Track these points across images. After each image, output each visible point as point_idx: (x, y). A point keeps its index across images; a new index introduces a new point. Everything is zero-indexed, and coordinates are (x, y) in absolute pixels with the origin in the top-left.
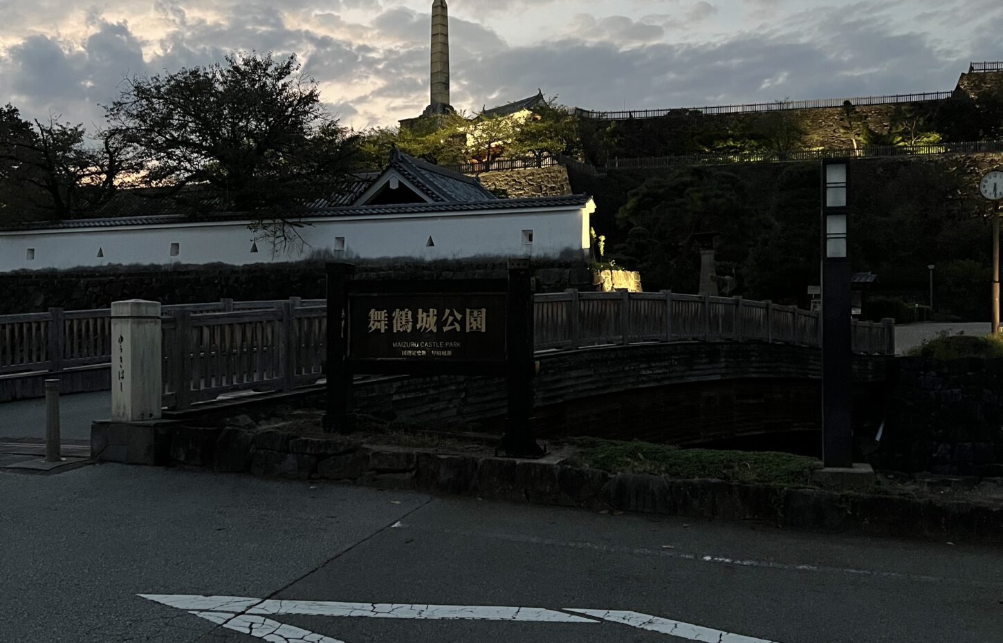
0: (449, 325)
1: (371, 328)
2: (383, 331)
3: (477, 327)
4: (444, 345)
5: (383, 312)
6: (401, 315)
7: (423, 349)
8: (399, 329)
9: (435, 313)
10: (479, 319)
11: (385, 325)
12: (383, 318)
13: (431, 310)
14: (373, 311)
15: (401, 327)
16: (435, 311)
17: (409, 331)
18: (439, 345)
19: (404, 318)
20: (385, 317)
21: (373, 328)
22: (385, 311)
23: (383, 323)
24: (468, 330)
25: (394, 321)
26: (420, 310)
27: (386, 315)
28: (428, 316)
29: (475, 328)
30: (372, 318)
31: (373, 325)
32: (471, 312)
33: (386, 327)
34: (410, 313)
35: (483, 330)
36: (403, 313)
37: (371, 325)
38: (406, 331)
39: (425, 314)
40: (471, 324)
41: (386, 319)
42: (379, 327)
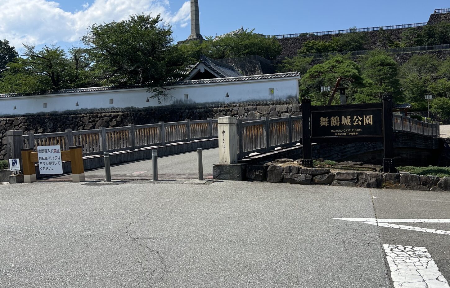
0: (356, 122)
1: (321, 125)
2: (326, 126)
3: (369, 123)
4: (354, 130)
5: (326, 118)
6: (335, 119)
7: (345, 132)
8: (333, 125)
9: (350, 118)
10: (369, 120)
11: (328, 123)
12: (326, 121)
13: (348, 117)
14: (322, 118)
15: (334, 124)
16: (350, 117)
17: (338, 125)
18: (352, 130)
19: (336, 120)
20: (327, 120)
21: (322, 125)
22: (327, 118)
23: (326, 122)
24: (365, 124)
25: (332, 122)
26: (343, 117)
27: (328, 119)
28: (347, 119)
29: (368, 123)
30: (321, 121)
31: (322, 123)
32: (366, 117)
33: (328, 124)
34: (338, 118)
35: (372, 124)
36: (335, 118)
37: (321, 123)
38: (337, 125)
39: (345, 118)
40: (366, 121)
41: (328, 121)
42: (325, 124)
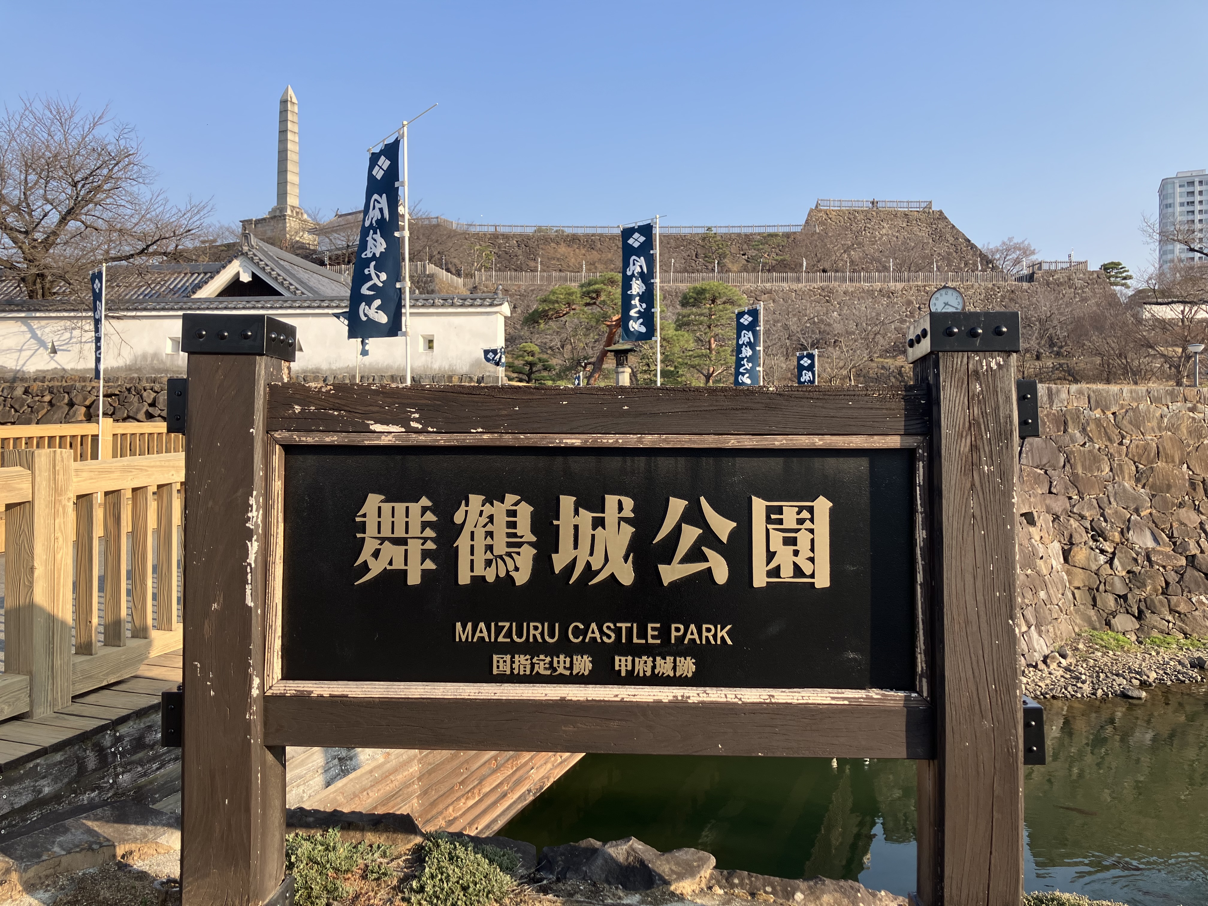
0: (685, 560)
1: (365, 567)
2: (414, 579)
3: (798, 571)
4: (664, 633)
5: (415, 508)
6: (491, 518)
7: (582, 649)
8: (479, 571)
9: (628, 513)
10: (803, 538)
11: (426, 554)
12: (415, 530)
13: (611, 501)
14: (373, 500)
15: (488, 563)
16: (628, 503)
17: (521, 578)
18: (643, 634)
19: (500, 529)
20: (425, 525)
21: (376, 568)
22: (425, 501)
23: (415, 548)
24: (760, 580)
25: (463, 543)
26: (567, 502)
27: (430, 517)
28: (599, 523)
29: (787, 574)
30: (371, 529)
31: (376, 554)
32: (769, 510)
33: (430, 565)
34: (525, 511)
35: (822, 581)
36: (499, 510)
37: (365, 555)
38: (509, 578)
39: (586, 517)
40: (770, 556)
41: (429, 533)
42: (398, 565)
